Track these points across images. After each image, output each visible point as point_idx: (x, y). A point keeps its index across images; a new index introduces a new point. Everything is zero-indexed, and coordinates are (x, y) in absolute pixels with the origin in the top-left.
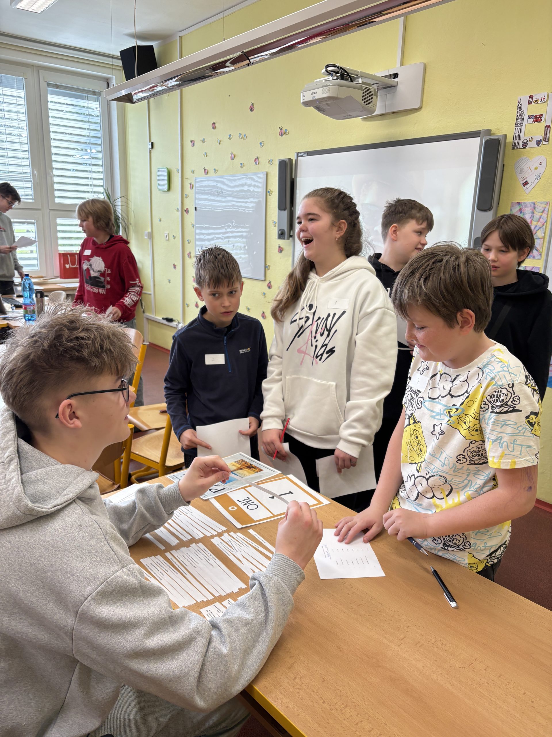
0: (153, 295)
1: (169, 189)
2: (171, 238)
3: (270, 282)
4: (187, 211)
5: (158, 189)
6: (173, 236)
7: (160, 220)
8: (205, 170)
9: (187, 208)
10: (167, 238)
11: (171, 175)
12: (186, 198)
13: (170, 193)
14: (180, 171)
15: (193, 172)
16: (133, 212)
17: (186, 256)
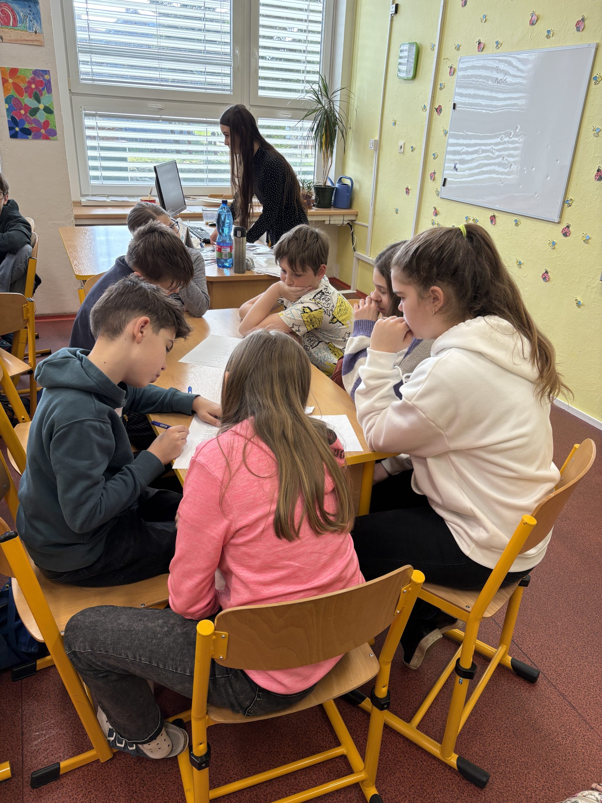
0: (370, 228)
1: (414, 77)
2: (408, 149)
3: (568, 227)
4: (439, 110)
5: (398, 76)
6: (412, 147)
7: (395, 124)
8: (480, 43)
9: (440, 106)
10: (402, 150)
11: (420, 55)
12: (441, 89)
13: (416, 82)
14: (436, 48)
15: (458, 48)
16: (355, 111)
17: (428, 176)
